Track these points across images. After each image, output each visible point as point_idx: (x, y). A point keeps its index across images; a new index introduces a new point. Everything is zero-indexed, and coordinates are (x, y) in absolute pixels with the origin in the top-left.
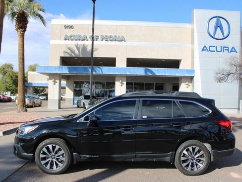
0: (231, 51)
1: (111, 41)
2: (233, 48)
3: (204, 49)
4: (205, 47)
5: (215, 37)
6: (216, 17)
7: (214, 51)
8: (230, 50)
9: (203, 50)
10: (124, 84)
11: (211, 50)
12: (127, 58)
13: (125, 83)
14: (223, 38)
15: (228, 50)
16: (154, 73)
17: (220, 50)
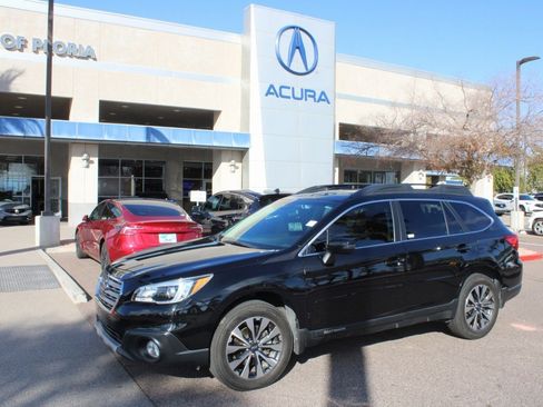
0: (320, 99)
1: (60, 55)
2: (323, 93)
3: (271, 91)
4: (272, 86)
5: (291, 68)
6: (293, 27)
7: (289, 97)
8: (317, 97)
9: (268, 93)
10: (92, 162)
11: (283, 94)
12: (101, 102)
13: (96, 160)
14: (304, 71)
15: (314, 97)
16: (166, 140)
17: (299, 96)
